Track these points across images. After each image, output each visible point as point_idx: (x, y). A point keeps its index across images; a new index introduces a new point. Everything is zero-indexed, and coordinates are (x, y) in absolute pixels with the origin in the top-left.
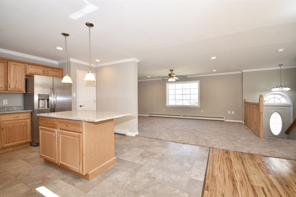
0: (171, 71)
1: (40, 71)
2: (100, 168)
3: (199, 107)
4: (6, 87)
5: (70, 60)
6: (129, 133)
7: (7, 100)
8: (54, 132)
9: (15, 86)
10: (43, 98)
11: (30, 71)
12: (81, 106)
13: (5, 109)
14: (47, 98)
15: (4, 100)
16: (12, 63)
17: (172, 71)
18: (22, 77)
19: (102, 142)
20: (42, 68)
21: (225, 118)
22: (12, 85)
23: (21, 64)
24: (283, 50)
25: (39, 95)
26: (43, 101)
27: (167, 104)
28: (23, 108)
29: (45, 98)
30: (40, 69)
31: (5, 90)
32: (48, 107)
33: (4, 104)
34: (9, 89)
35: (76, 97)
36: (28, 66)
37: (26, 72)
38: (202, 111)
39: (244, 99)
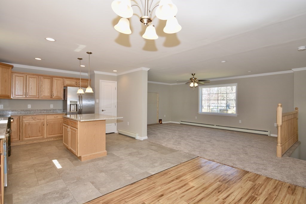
0: (192, 75)
1: (73, 83)
2: (91, 155)
3: (237, 116)
4: (52, 96)
5: (94, 73)
6: (138, 137)
7: (52, 105)
8: (68, 127)
9: (57, 95)
10: (73, 104)
11: (67, 84)
12: (103, 111)
13: (51, 111)
14: (76, 104)
15: (51, 105)
16: (55, 78)
17: (194, 75)
18: (61, 88)
19: (94, 137)
20: (75, 80)
21: (269, 132)
22: (55, 94)
23: (61, 79)
24: (304, 48)
25: (71, 101)
26: (73, 106)
27: (200, 111)
28: (62, 111)
29: (74, 104)
30: (73, 81)
31: (51, 98)
32: (77, 111)
33: (51, 107)
34: (53, 97)
35: (99, 103)
36: (65, 79)
37: (64, 84)
38: (240, 121)
39: (295, 107)
